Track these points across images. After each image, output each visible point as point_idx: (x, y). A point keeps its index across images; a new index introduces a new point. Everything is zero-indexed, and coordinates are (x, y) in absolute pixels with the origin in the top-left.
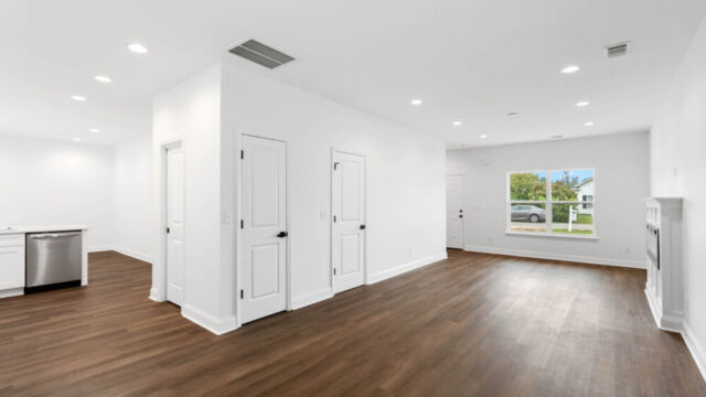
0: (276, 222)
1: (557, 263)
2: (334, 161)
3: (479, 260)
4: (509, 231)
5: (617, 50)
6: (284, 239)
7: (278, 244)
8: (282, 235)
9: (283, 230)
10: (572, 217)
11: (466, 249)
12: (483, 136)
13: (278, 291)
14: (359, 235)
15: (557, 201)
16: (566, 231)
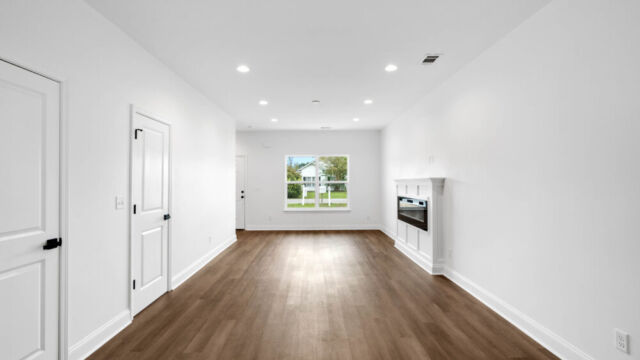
0: (40, 224)
1: (326, 232)
2: (135, 128)
3: (267, 239)
4: (286, 209)
5: (430, 60)
6: (55, 251)
7: (43, 262)
8: (52, 244)
9: (54, 235)
10: (304, 194)
11: (248, 229)
12: (274, 120)
13: (43, 347)
14: (162, 227)
15: (290, 182)
16: (300, 205)
